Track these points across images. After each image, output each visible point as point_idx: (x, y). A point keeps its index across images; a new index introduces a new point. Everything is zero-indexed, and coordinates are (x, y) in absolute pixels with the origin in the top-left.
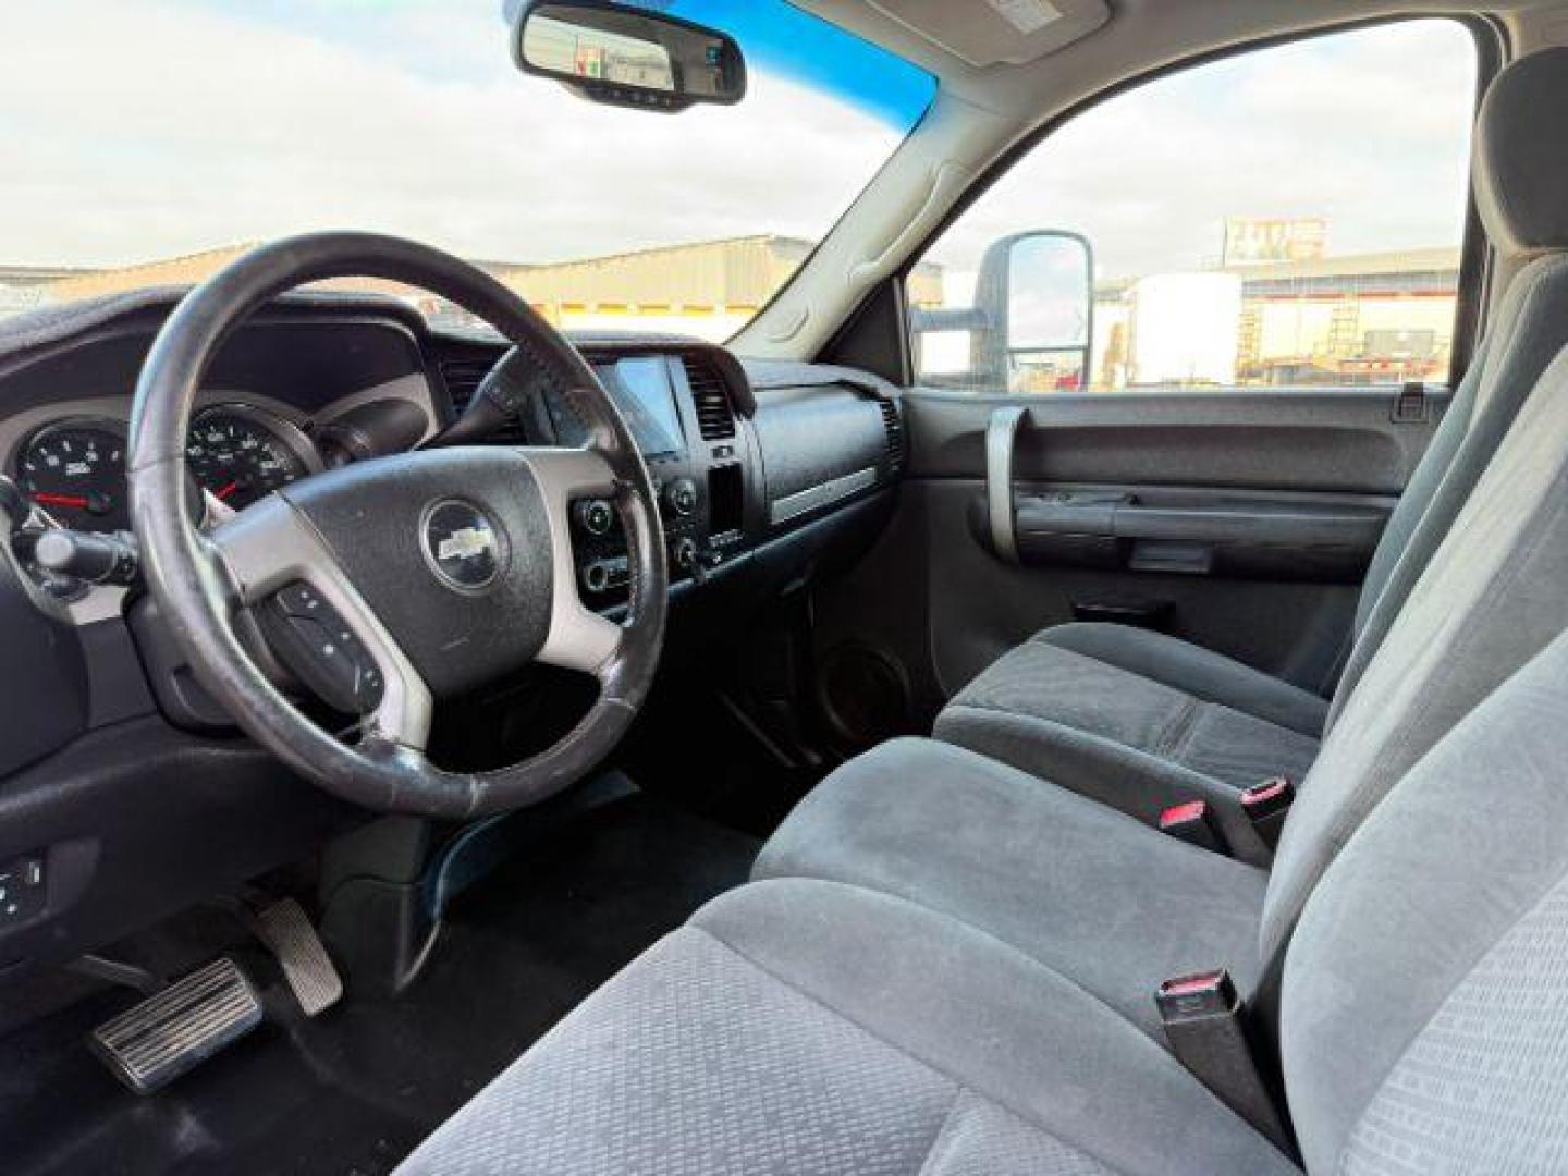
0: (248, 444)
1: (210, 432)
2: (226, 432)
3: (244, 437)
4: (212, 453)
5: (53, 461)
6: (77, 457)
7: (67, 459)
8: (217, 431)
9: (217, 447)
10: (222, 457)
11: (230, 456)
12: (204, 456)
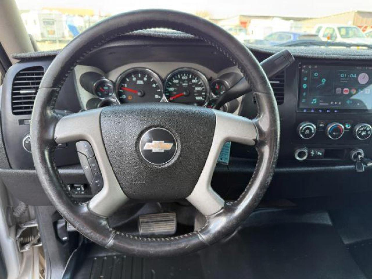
0: (194, 81)
1: (183, 75)
2: (188, 77)
3: (194, 79)
4: (181, 82)
5: (134, 79)
6: (142, 79)
7: (138, 79)
8: (186, 75)
9: (184, 81)
10: (184, 84)
11: (187, 84)
12: (179, 83)
